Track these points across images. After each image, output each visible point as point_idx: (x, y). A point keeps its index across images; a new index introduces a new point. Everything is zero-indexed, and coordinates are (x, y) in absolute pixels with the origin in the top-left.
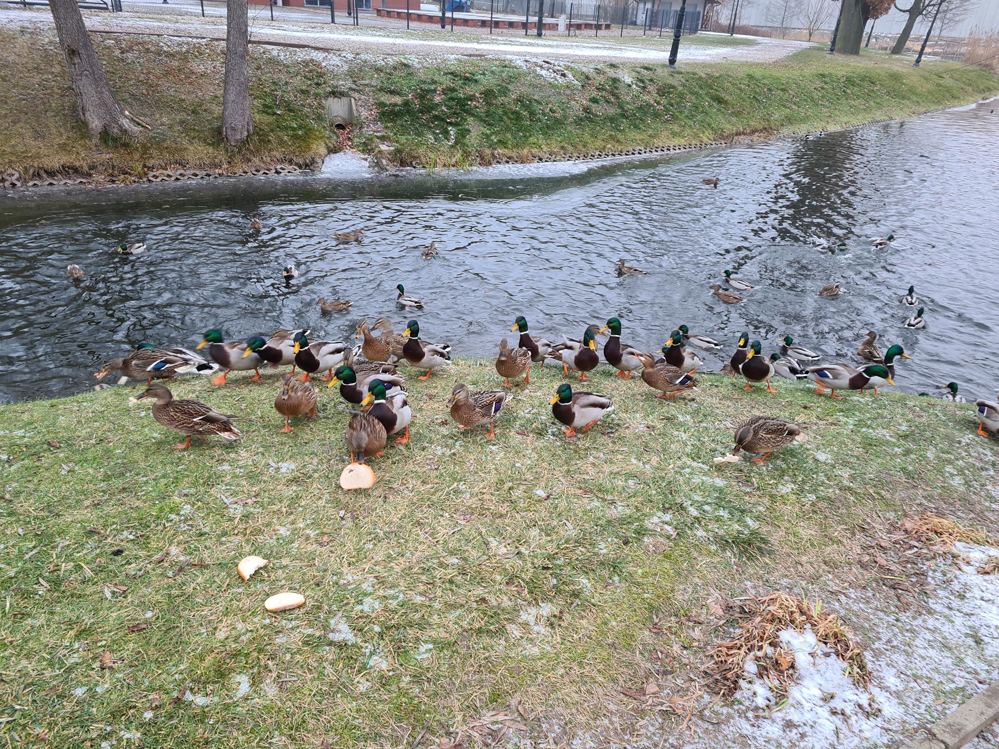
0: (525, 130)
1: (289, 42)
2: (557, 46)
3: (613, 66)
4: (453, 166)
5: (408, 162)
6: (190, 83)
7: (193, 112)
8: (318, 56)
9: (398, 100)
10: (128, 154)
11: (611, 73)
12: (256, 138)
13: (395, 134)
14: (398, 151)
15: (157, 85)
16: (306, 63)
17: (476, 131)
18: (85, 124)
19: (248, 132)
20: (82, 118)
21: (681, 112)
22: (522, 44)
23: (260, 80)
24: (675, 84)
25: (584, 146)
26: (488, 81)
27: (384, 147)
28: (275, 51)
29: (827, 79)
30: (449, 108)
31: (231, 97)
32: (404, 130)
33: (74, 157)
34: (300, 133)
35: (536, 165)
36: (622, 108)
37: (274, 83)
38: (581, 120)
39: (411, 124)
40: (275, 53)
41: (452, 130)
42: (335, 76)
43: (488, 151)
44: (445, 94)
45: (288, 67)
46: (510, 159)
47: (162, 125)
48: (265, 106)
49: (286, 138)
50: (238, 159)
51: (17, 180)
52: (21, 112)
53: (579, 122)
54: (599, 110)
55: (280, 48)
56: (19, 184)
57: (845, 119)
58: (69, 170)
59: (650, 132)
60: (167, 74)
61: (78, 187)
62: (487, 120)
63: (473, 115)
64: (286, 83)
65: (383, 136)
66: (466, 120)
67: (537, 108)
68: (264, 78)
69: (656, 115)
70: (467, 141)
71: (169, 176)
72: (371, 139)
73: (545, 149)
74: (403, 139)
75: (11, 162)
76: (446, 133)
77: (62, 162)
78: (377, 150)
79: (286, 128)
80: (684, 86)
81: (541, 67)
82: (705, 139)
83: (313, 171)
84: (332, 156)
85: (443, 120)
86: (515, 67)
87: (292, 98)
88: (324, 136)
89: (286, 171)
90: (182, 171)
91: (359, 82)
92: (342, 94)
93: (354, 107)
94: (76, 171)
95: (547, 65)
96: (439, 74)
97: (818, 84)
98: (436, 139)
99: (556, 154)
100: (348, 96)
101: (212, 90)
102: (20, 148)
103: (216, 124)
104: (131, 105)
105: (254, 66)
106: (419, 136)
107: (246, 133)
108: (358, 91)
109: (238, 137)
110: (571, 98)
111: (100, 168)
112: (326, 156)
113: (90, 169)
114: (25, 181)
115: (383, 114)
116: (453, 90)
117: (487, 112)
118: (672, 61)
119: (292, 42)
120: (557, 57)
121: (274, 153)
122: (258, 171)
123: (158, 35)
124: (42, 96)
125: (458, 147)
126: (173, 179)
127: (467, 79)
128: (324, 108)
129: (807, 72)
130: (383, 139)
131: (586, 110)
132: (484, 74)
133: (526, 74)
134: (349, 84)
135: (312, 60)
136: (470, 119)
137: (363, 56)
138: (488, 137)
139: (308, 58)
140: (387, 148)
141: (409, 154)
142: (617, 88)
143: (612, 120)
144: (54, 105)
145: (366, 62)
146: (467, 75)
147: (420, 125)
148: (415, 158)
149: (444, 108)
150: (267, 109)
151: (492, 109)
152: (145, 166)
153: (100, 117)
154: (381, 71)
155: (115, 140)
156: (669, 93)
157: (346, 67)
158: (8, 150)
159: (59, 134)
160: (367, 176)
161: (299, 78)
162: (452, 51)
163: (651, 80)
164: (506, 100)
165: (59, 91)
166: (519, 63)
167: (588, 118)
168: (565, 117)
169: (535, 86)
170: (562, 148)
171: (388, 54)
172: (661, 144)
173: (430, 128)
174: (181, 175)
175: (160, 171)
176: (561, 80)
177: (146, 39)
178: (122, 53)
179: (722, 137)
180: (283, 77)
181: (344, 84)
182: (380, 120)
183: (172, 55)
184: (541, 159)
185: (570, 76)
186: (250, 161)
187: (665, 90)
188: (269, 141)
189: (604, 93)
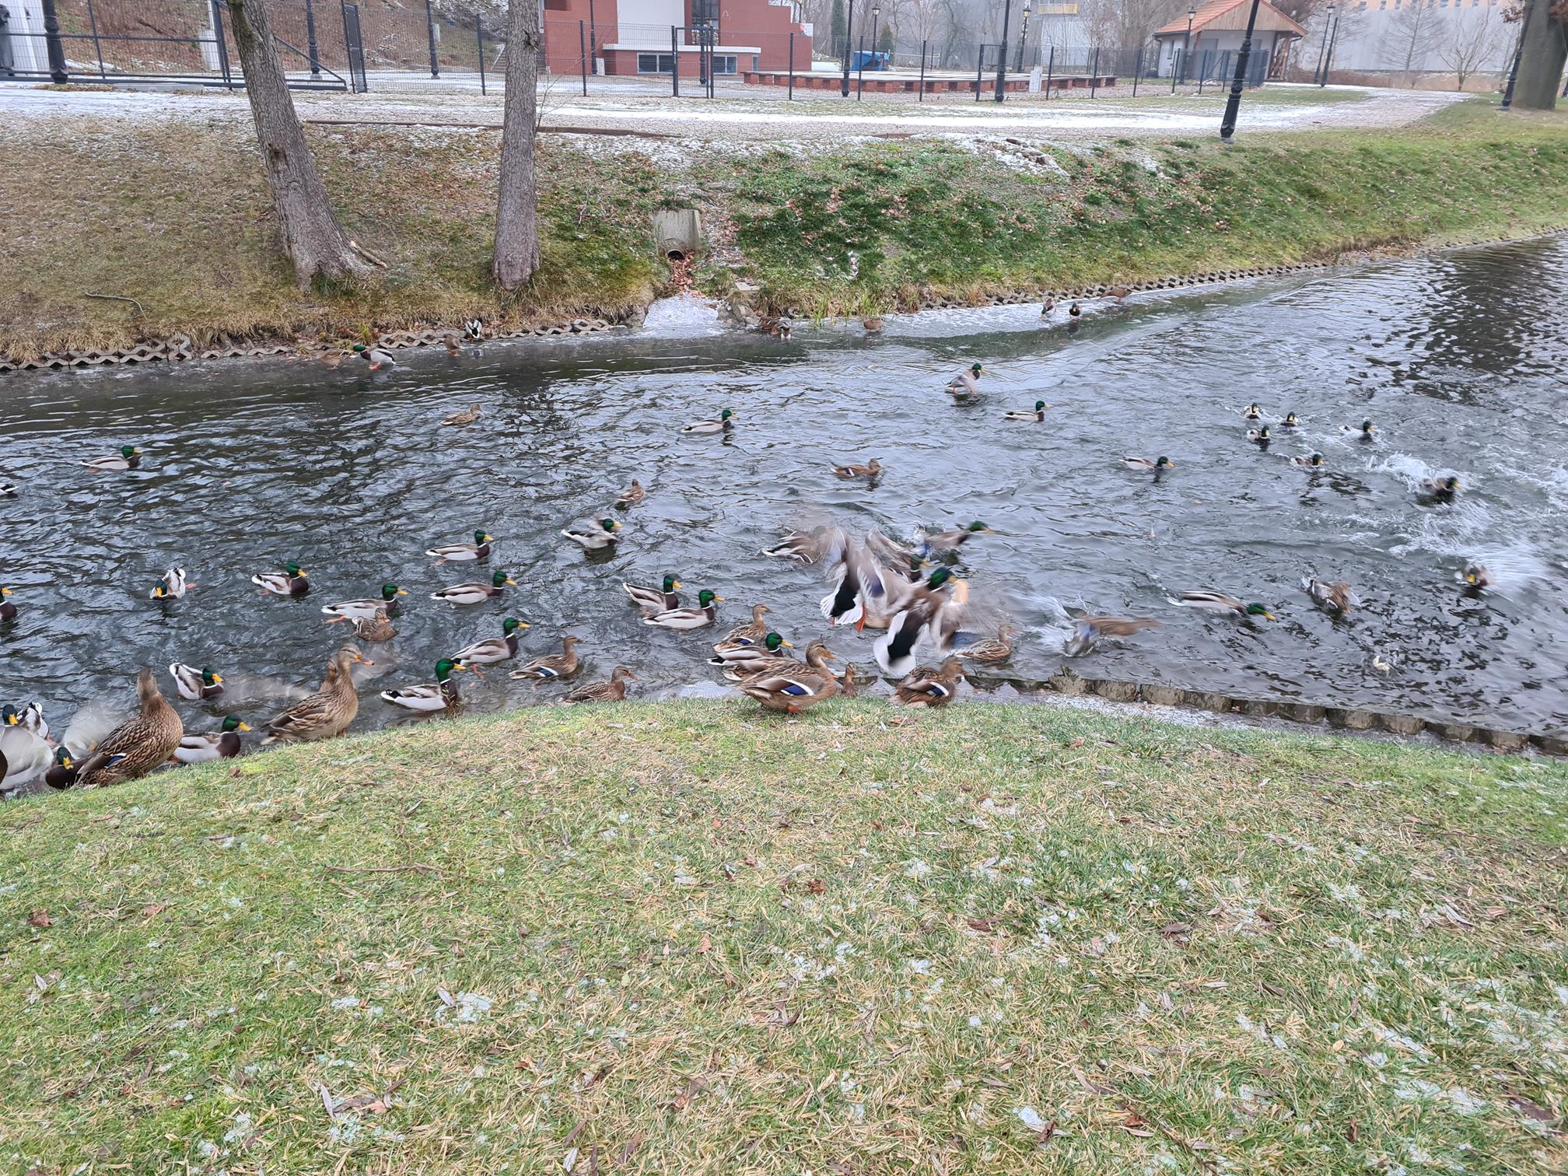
0: (975, 253)
1: (602, 128)
2: (1029, 116)
3: (1124, 143)
4: (855, 314)
5: (781, 308)
6: (450, 196)
7: (452, 240)
8: (646, 146)
9: (768, 210)
10: (352, 307)
11: (1121, 154)
12: (544, 277)
13: (762, 265)
14: (766, 292)
15: (401, 200)
16: (627, 159)
17: (892, 255)
18: (291, 262)
19: (532, 268)
20: (288, 253)
21: (1244, 216)
22: (971, 115)
23: (555, 187)
24: (1232, 166)
25: (1075, 277)
26: (914, 176)
27: (743, 287)
28: (580, 141)
29: (1504, 153)
30: (851, 220)
31: (508, 215)
32: (777, 258)
33: (272, 312)
34: (612, 267)
35: (992, 309)
36: (1140, 211)
37: (576, 191)
38: (1070, 233)
39: (787, 249)
40: (580, 145)
41: (854, 256)
42: (671, 177)
43: (912, 289)
44: (843, 199)
45: (599, 165)
46: (947, 301)
47: (404, 260)
48: (560, 227)
49: (590, 276)
50: (515, 311)
51: (188, 349)
52: (199, 245)
53: (1066, 236)
54: (1100, 215)
55: (587, 136)
56: (189, 355)
57: (1542, 219)
58: (264, 333)
59: (1190, 249)
60: (416, 182)
61: (273, 359)
62: (912, 238)
63: (888, 231)
64: (595, 191)
65: (743, 269)
66: (877, 238)
67: (995, 216)
68: (561, 183)
69: (1200, 221)
70: (877, 273)
71: (410, 340)
72: (724, 275)
73: (1008, 282)
74: (774, 273)
75: (180, 322)
76: (844, 261)
77: (254, 321)
78: (731, 292)
79: (591, 261)
80: (1249, 171)
81: (1004, 149)
82: (1288, 260)
83: (629, 326)
84: (662, 301)
85: (840, 240)
86: (960, 152)
87: (604, 214)
88: (649, 272)
89: (589, 328)
90: (430, 332)
91: (706, 186)
92: (681, 205)
93: (698, 224)
94: (274, 333)
95: (1012, 146)
96: (836, 168)
97: (1488, 160)
98: (827, 272)
99: (1026, 290)
100: (690, 207)
101: (481, 204)
102: (194, 301)
103: (485, 258)
104: (360, 231)
105: (548, 165)
106: (800, 267)
107: (529, 271)
108: (706, 199)
109: (517, 277)
110: (1052, 198)
111: (310, 329)
112: (651, 302)
113: (295, 331)
114: (200, 351)
115: (743, 233)
116: (857, 192)
117: (913, 225)
118: (1227, 131)
119: (608, 127)
120: (1030, 133)
121: (572, 300)
122: (544, 329)
123: (408, 125)
124: (231, 221)
125: (863, 283)
126: (416, 344)
127: (881, 173)
128: (651, 228)
129: (1466, 141)
130: (742, 273)
131: (1079, 216)
132: (908, 165)
133: (977, 162)
134: (693, 188)
135: (636, 154)
136: (884, 238)
137: (716, 145)
138: (912, 265)
139: (629, 149)
140: (748, 288)
141: (783, 296)
142: (1131, 179)
143: (1123, 231)
144: (247, 234)
145: (719, 152)
146: (881, 167)
147: (803, 250)
148: (792, 302)
149: (841, 221)
150: (563, 232)
151: (921, 220)
152: (375, 325)
153: (312, 252)
154: (744, 166)
155: (333, 285)
156: (1223, 183)
157: (688, 163)
158: (177, 304)
159: (252, 277)
160: (715, 333)
161: (615, 181)
162: (857, 130)
163: (1191, 164)
164: (944, 204)
165: (257, 214)
166: (967, 144)
167: (1082, 228)
168: (1043, 230)
169: (992, 181)
170: (1038, 280)
171: (756, 140)
172: (1209, 270)
173: (818, 253)
174: (429, 337)
175: (398, 332)
176: (1036, 169)
177: (390, 130)
178: (353, 152)
179: (1318, 255)
180: (591, 182)
181: (684, 189)
182: (739, 243)
183: (427, 154)
184: (1000, 300)
185: (1052, 162)
186: (534, 313)
187: (1213, 180)
188: (564, 282)
189: (1110, 188)
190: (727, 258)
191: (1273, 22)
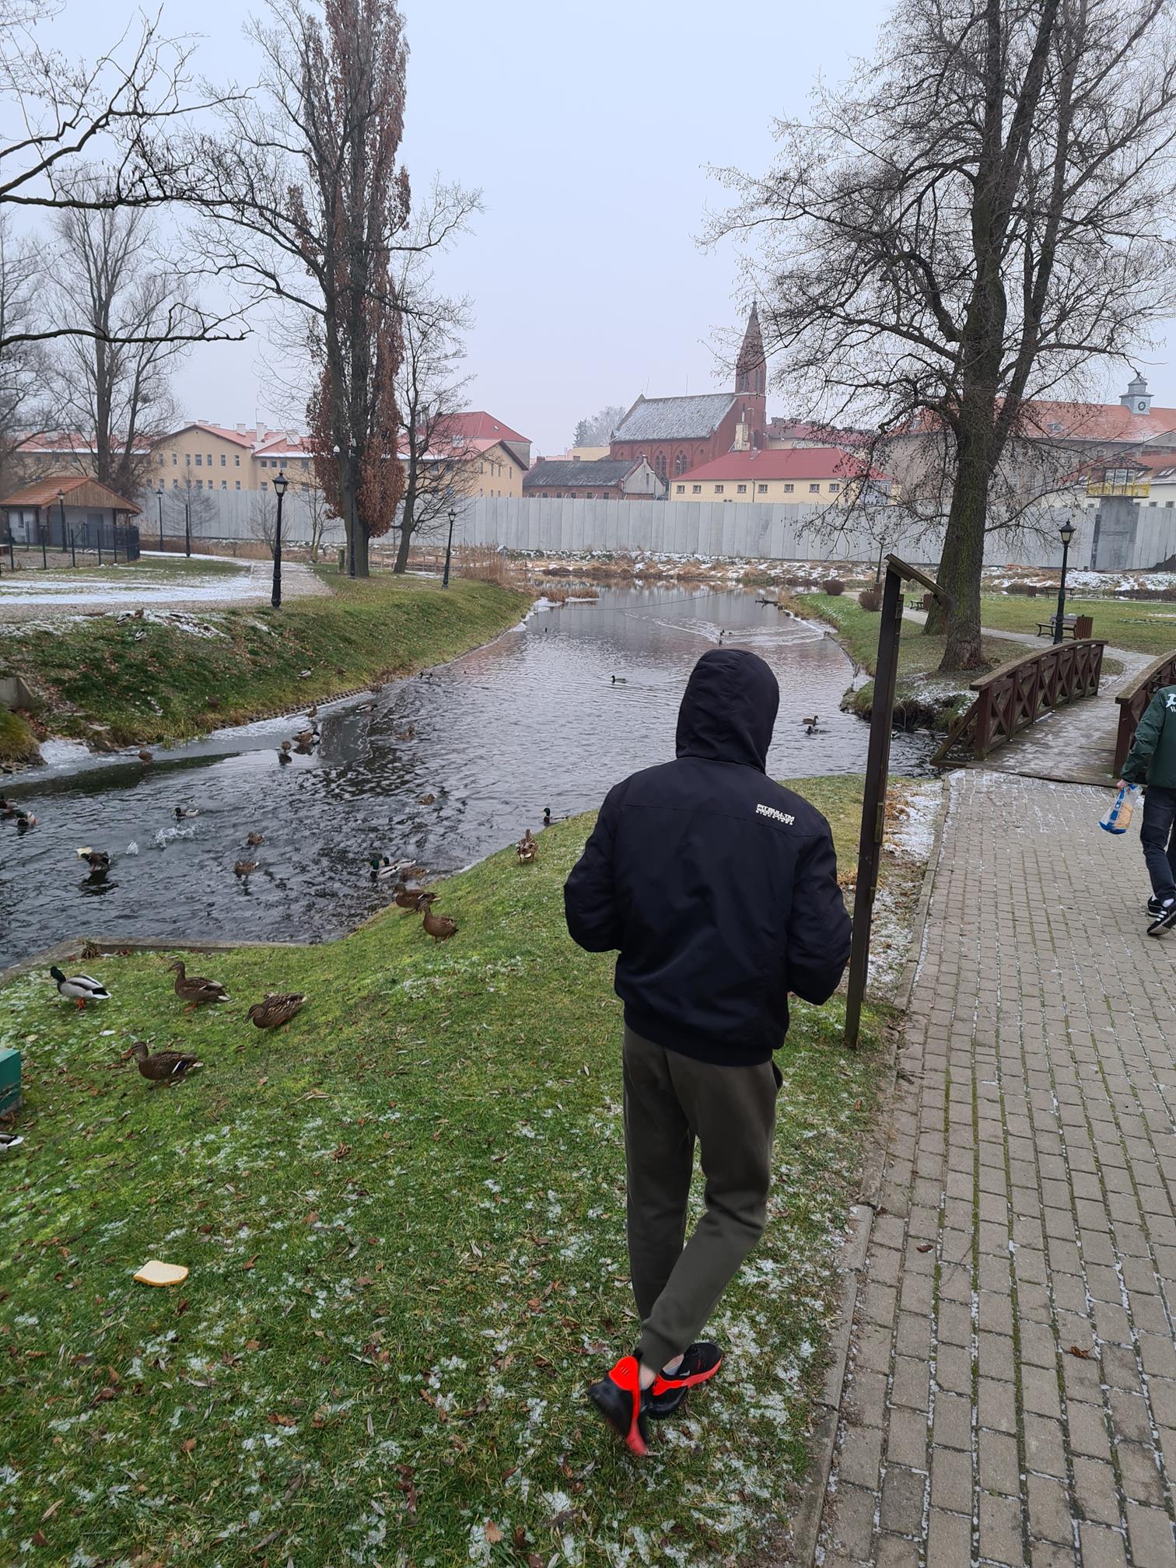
0: (219, 691)
9: (72, 674)
11: (241, 621)
13: (98, 712)
14: (114, 730)
17: (174, 697)
21: (330, 657)
27: (96, 728)
30: (133, 676)
32: (103, 706)
38: (258, 674)
39: (106, 699)
41: (152, 700)
43: (199, 718)
44: (116, 662)
54: (265, 662)
62: (177, 685)
63: (161, 682)
65: (86, 716)
66: (158, 687)
67: (211, 666)
69: (314, 662)
70: (173, 709)
72: (73, 721)
73: (248, 708)
76: (147, 704)
78: (89, 732)
81: (177, 621)
83: (41, 765)
85: (136, 690)
86: (154, 624)
92: (5, 674)
93: (28, 688)
95: (182, 619)
98: (142, 712)
99: (261, 712)
100: (13, 675)
106: (123, 711)
108: (18, 669)
110: (231, 652)
112: (39, 745)
115: (66, 691)
116: (120, 656)
117: (172, 676)
118: (277, 603)
127: (121, 642)
131: (254, 663)
133: (172, 632)
136: (161, 686)
138: (190, 702)
140: (101, 728)
141: (128, 731)
142: (261, 637)
143: (283, 671)
146: (116, 637)
147: (116, 699)
149: (127, 677)
151: (174, 672)
154: (26, 643)
156: (305, 637)
162: (65, 609)
164: (178, 661)
167: (262, 672)
168: (243, 673)
169: (190, 643)
170: (262, 704)
171: (14, 621)
173: (128, 700)
176: (208, 634)
182: (68, 698)
185: (212, 628)
189: (256, 644)
190: (67, 710)
191: (112, 500)
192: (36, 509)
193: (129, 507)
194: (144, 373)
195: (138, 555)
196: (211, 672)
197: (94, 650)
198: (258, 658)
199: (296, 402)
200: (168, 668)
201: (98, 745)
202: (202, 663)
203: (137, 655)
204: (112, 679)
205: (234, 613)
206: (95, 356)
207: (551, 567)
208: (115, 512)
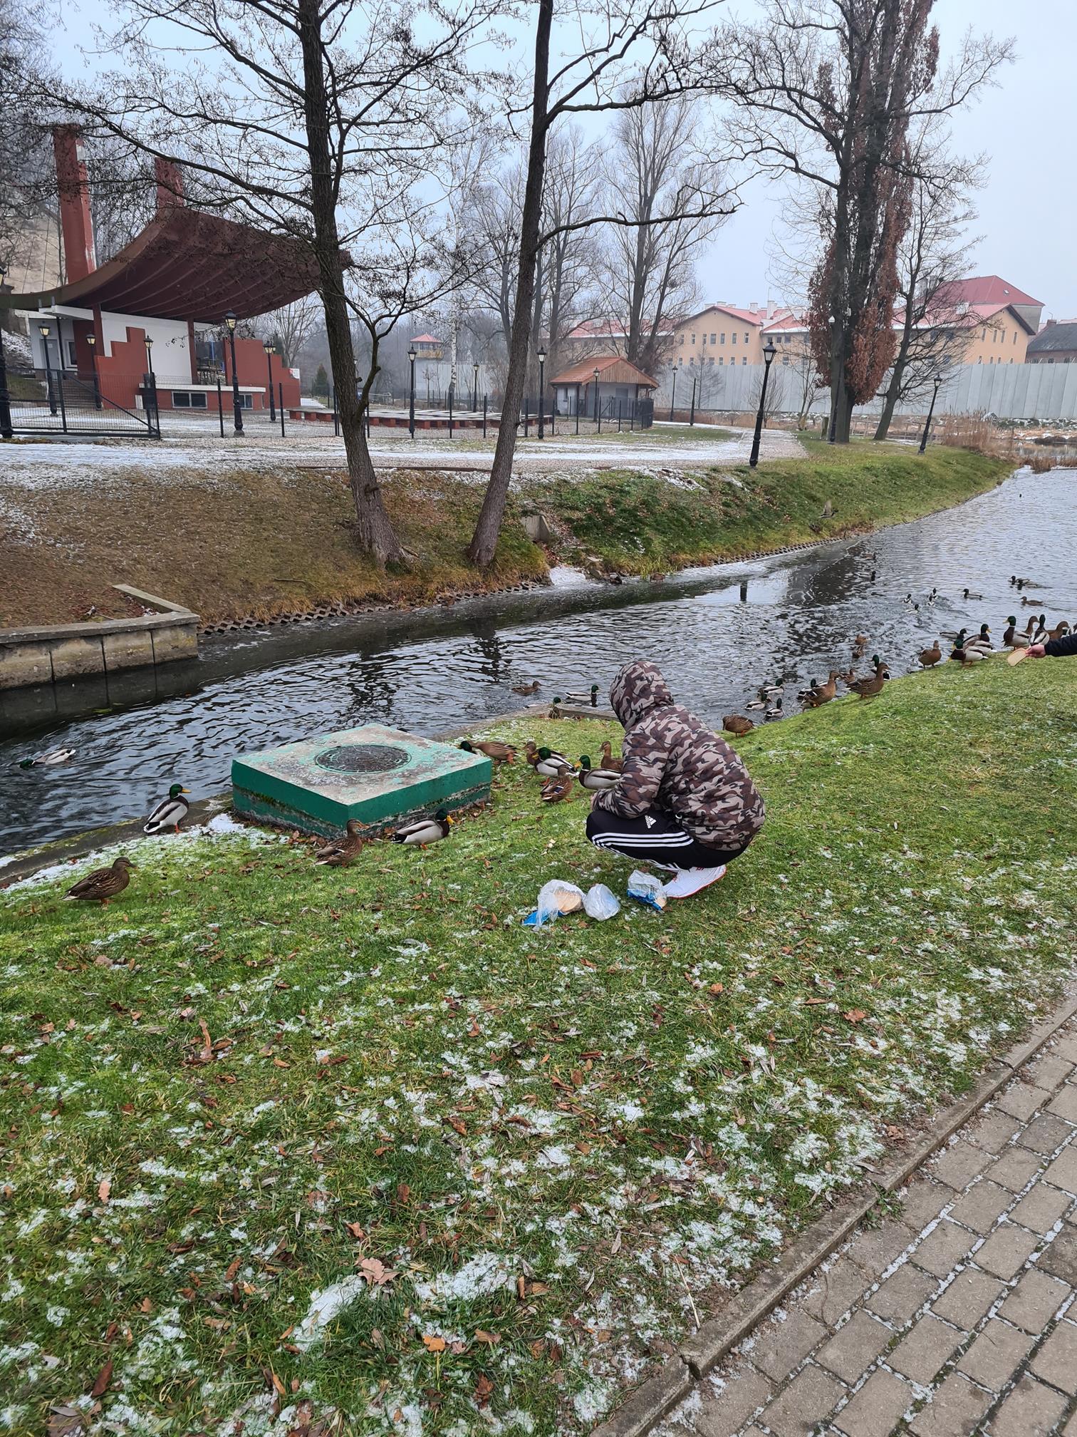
0: (692, 536)
6: (419, 512)
7: (438, 538)
9: (580, 514)
10: (413, 580)
11: (720, 477)
12: (498, 558)
13: (594, 547)
14: (606, 562)
15: (396, 515)
17: (655, 538)
18: (374, 556)
20: (368, 550)
21: (795, 512)
24: (771, 484)
25: (742, 548)
26: (636, 492)
27: (592, 559)
28: (454, 476)
30: (625, 519)
31: (491, 522)
32: (599, 543)
33: (373, 585)
34: (523, 551)
36: (750, 510)
38: (727, 523)
39: (602, 537)
40: (456, 478)
41: (637, 540)
43: (674, 557)
44: (614, 507)
46: (693, 563)
47: (423, 551)
49: (516, 556)
50: (492, 579)
51: (344, 609)
52: (314, 547)
54: (735, 513)
59: (782, 531)
60: (395, 504)
62: (660, 528)
63: (646, 525)
65: (586, 549)
66: (643, 529)
68: (466, 502)
69: (778, 516)
70: (653, 549)
72: (576, 553)
73: (715, 552)
74: (604, 551)
75: (333, 593)
76: (633, 543)
77: (365, 591)
78: (587, 562)
79: (512, 547)
80: (780, 486)
81: (667, 475)
83: (548, 585)
86: (648, 477)
88: (538, 552)
89: (530, 586)
91: (537, 501)
92: (533, 513)
93: (546, 524)
95: (671, 474)
96: (596, 488)
98: (629, 549)
99: (726, 556)
100: (536, 514)
106: (614, 547)
107: (494, 554)
108: (541, 509)
109: (490, 558)
110: (708, 503)
112: (549, 571)
115: (573, 529)
116: (618, 502)
117: (655, 521)
118: (754, 461)
121: (514, 570)
122: (509, 588)
124: (321, 532)
125: (650, 555)
127: (620, 491)
128: (523, 527)
130: (588, 552)
132: (629, 485)
133: (660, 484)
134: (532, 503)
136: (646, 529)
138: (667, 543)
140: (596, 560)
141: (616, 564)
142: (735, 492)
143: (750, 521)
145: (531, 481)
146: (616, 487)
147: (610, 537)
148: (621, 567)
149: (621, 520)
151: (657, 518)
153: (384, 548)
154: (550, 489)
155: (399, 568)
156: (773, 493)
157: (519, 487)
158: (325, 582)
159: (354, 565)
162: (583, 464)
163: (753, 482)
164: (662, 508)
166: (647, 472)
167: (731, 521)
168: (714, 522)
169: (675, 495)
170: (727, 550)
173: (619, 539)
175: (441, 594)
176: (690, 487)
181: (528, 503)
182: (575, 534)
183: (385, 486)
184: (716, 562)
185: (694, 482)
186: (501, 579)
188: (507, 560)
189: (729, 497)
190: (572, 543)
191: (636, 377)
192: (577, 386)
193: (649, 382)
194: (674, 262)
195: (650, 424)
196: (688, 519)
197: (599, 496)
198: (729, 510)
199: (800, 277)
200: (653, 513)
201: (592, 575)
202: (681, 511)
203: (630, 502)
204: (609, 521)
205: (715, 470)
206: (636, 248)
207: (1045, 436)
208: (638, 387)
